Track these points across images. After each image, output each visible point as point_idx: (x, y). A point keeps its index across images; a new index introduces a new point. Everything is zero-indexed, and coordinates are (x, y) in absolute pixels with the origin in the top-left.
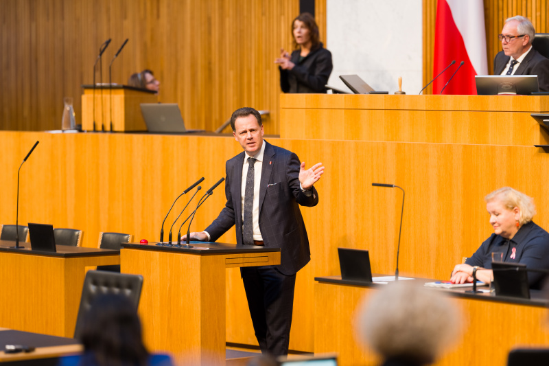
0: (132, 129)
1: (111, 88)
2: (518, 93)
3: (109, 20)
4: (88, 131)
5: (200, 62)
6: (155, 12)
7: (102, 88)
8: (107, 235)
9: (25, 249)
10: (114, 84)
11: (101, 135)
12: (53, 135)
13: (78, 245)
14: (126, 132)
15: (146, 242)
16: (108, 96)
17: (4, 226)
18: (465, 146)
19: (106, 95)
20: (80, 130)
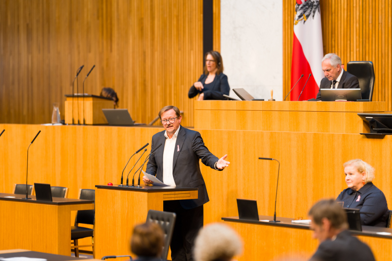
0: (97, 123)
1: (84, 96)
2: (348, 100)
3: (79, 53)
4: (69, 124)
5: (139, 80)
6: (109, 48)
7: (78, 96)
8: (84, 191)
9: (33, 199)
10: (86, 94)
11: (78, 127)
12: (46, 127)
13: (65, 197)
14: (94, 125)
15: (112, 184)
16: (82, 102)
17: (17, 185)
18: (315, 134)
19: (81, 101)
20: (64, 124)
